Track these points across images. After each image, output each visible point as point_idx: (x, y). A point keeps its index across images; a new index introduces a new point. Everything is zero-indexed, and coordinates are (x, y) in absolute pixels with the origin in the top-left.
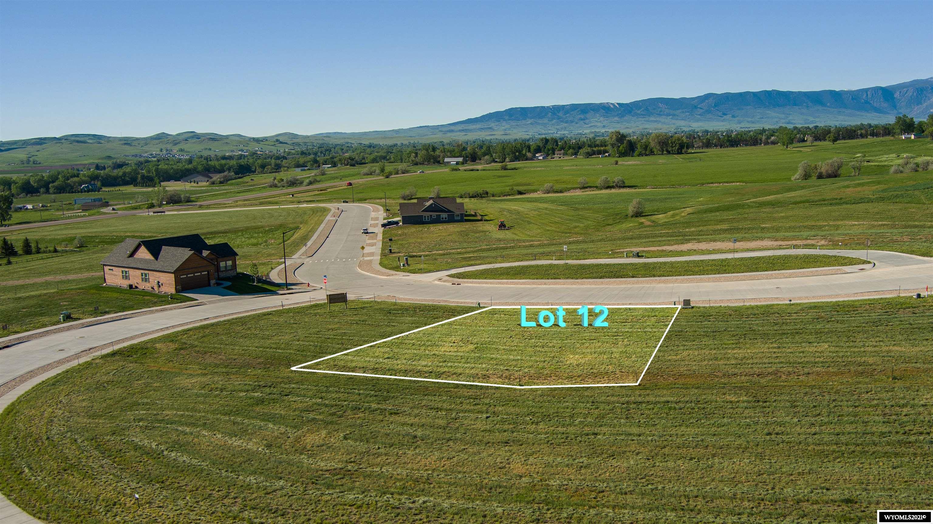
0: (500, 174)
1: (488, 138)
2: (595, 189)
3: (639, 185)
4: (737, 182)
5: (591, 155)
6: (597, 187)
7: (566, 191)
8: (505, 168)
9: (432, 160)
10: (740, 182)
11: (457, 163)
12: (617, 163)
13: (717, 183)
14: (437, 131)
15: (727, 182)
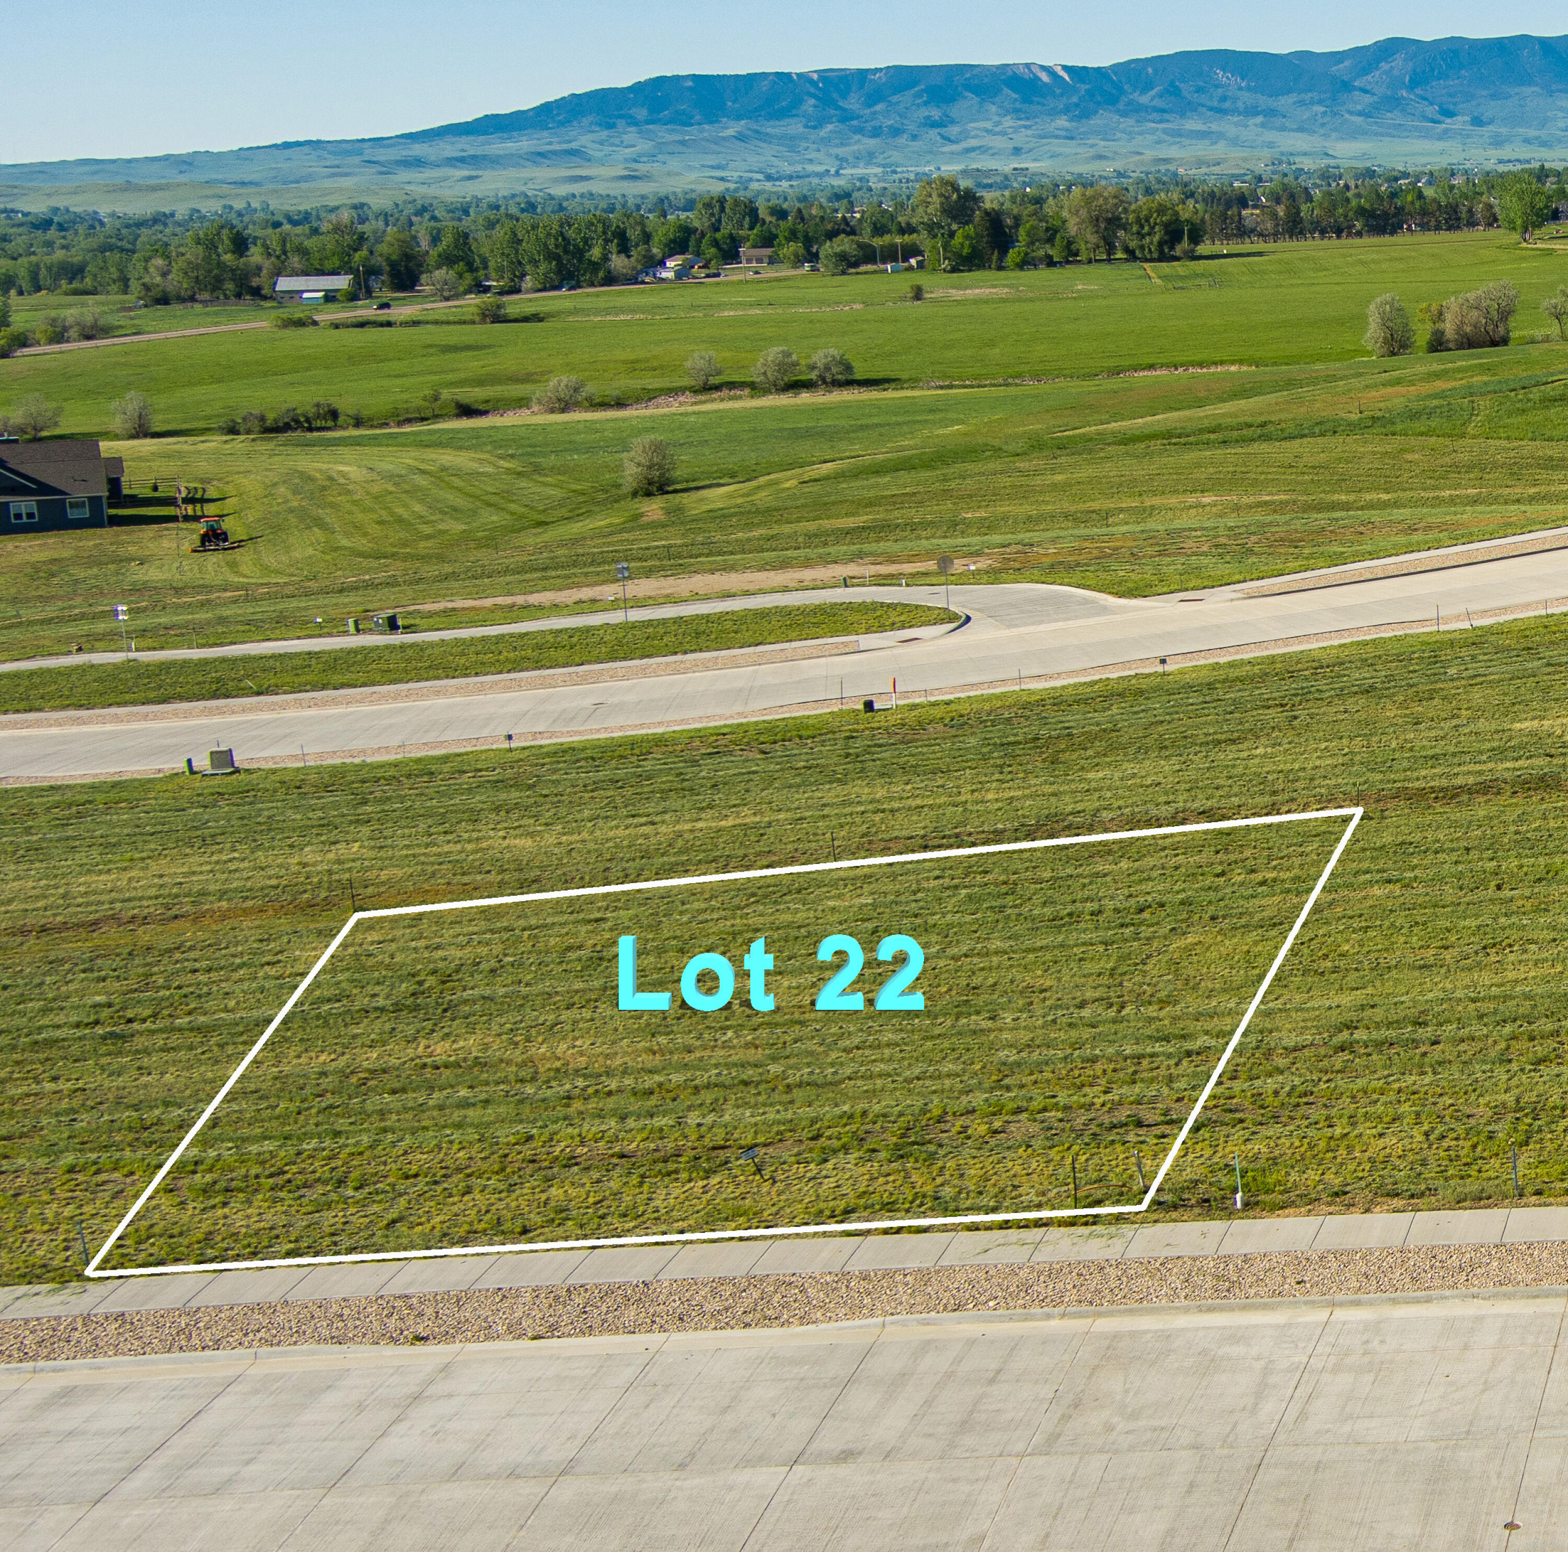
0: (453, 340)
1: (560, 191)
2: (747, 391)
3: (905, 376)
4: (1233, 362)
5: (856, 265)
6: (752, 386)
7: (638, 400)
8: (495, 316)
9: (229, 286)
10: (1241, 362)
11: (330, 297)
12: (918, 294)
13: (1168, 366)
14: (356, 160)
15: (1201, 365)
